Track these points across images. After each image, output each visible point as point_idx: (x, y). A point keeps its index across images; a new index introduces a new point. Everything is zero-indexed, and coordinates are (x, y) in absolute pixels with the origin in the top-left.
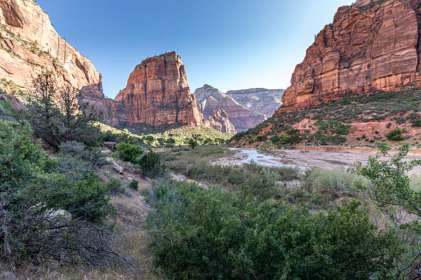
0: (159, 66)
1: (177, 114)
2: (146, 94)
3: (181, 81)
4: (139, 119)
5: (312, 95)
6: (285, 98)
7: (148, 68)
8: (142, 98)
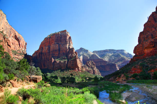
0: (58, 37)
2: (49, 52)
3: (69, 45)
4: (44, 66)
5: (154, 48)
6: (136, 51)
7: (51, 38)
8: (47, 54)
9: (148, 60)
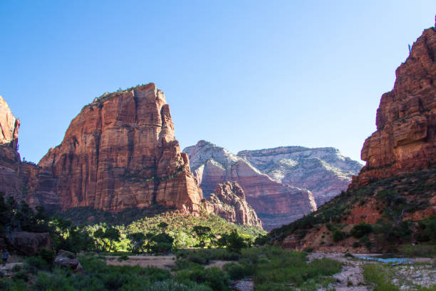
0: (126, 106)
1: (156, 189)
2: (98, 153)
3: (164, 132)
4: (80, 200)
5: (427, 144)
6: (370, 154)
7: (106, 109)
8: (90, 161)
9: (404, 180)
